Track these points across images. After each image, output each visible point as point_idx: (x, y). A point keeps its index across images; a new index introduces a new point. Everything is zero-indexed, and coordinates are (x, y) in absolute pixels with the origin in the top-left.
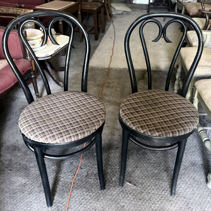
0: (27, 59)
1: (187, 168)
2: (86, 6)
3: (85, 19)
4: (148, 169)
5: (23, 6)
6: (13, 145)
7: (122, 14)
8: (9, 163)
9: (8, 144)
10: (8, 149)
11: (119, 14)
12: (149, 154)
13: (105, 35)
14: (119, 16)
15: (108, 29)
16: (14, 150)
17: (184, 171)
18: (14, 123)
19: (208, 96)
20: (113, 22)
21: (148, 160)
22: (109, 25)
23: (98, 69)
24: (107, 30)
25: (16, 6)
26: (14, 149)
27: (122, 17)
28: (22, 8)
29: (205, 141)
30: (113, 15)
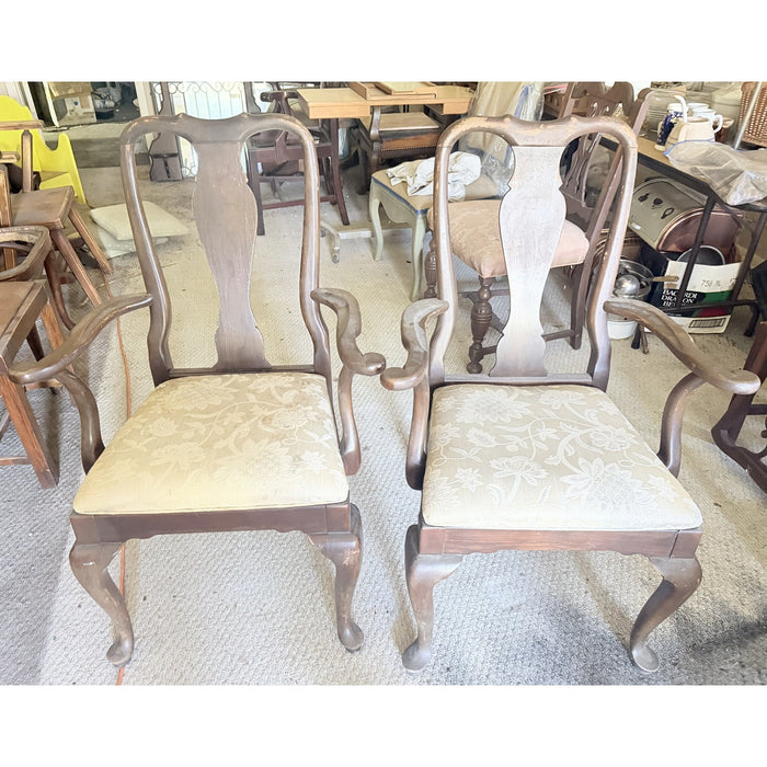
30: (115, 262)
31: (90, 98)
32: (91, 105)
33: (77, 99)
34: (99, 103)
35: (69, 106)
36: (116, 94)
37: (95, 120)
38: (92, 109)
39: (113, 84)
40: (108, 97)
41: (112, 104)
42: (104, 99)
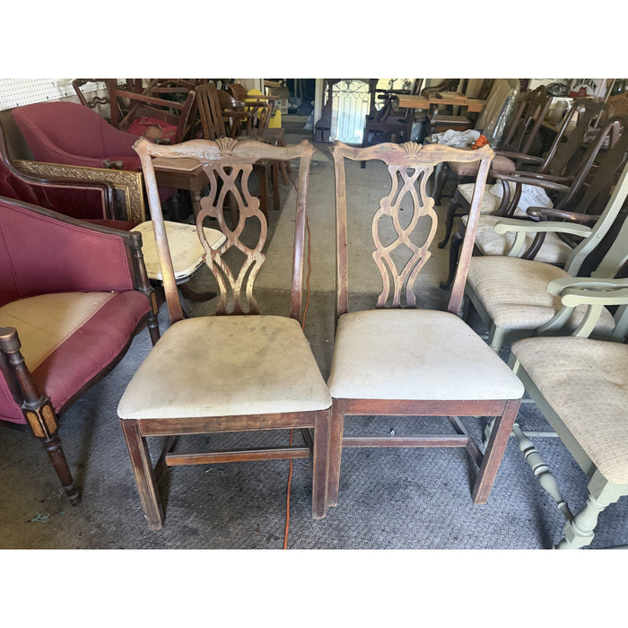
0: (142, 292)
1: (500, 529)
4: (419, 536)
5: (119, 164)
6: (121, 485)
8: (116, 531)
9: (109, 481)
10: (111, 495)
12: (416, 498)
13: (282, 216)
15: (286, 199)
16: (125, 496)
17: (496, 536)
18: (117, 428)
19: (549, 380)
20: (294, 184)
21: (416, 512)
22: (287, 193)
23: (279, 294)
24: (284, 203)
25: (104, 164)
26: (125, 493)
28: (117, 168)
29: (541, 474)
31: (287, 101)
32: (285, 105)
33: (280, 101)
34: (289, 105)
35: (276, 104)
37: (287, 113)
42: (292, 103)
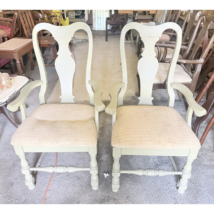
2: (44, 41)
3: (47, 50)
7: (82, 42)
11: (79, 43)
14: (80, 44)
20: (74, 51)
27: (82, 45)
30: (74, 44)
31: (74, 12)
32: (74, 14)
33: (71, 12)
34: (76, 14)
35: (69, 14)
36: (81, 13)
37: (75, 18)
38: (74, 15)
39: (80, 10)
40: (79, 13)
41: (79, 14)
42: (77, 13)
